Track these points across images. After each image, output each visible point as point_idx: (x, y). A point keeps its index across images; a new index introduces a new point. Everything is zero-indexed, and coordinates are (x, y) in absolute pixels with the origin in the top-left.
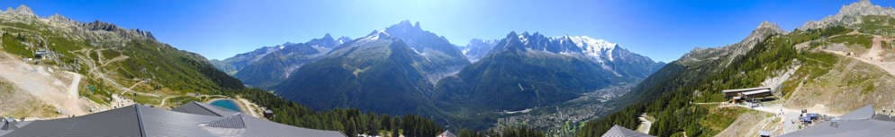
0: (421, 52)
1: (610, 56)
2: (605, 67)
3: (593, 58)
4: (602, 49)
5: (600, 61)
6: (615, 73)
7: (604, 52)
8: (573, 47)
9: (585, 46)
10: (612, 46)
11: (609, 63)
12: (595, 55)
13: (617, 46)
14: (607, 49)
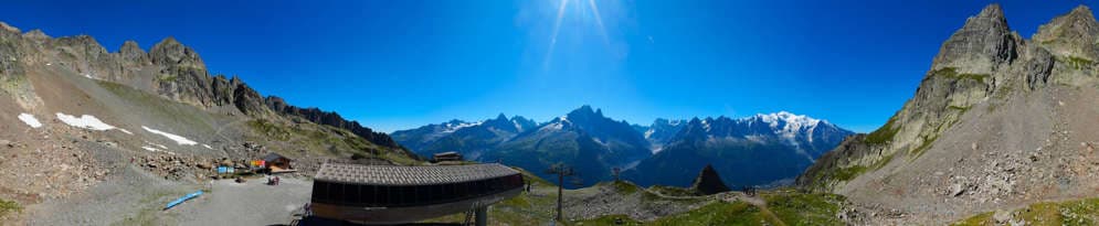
0: (604, 142)
1: (810, 136)
2: (800, 151)
3: (787, 141)
4: (802, 128)
5: (795, 144)
6: (810, 158)
7: (803, 131)
8: (761, 127)
9: (782, 123)
10: (814, 122)
11: (805, 145)
12: (791, 136)
13: (821, 124)
14: (808, 128)
